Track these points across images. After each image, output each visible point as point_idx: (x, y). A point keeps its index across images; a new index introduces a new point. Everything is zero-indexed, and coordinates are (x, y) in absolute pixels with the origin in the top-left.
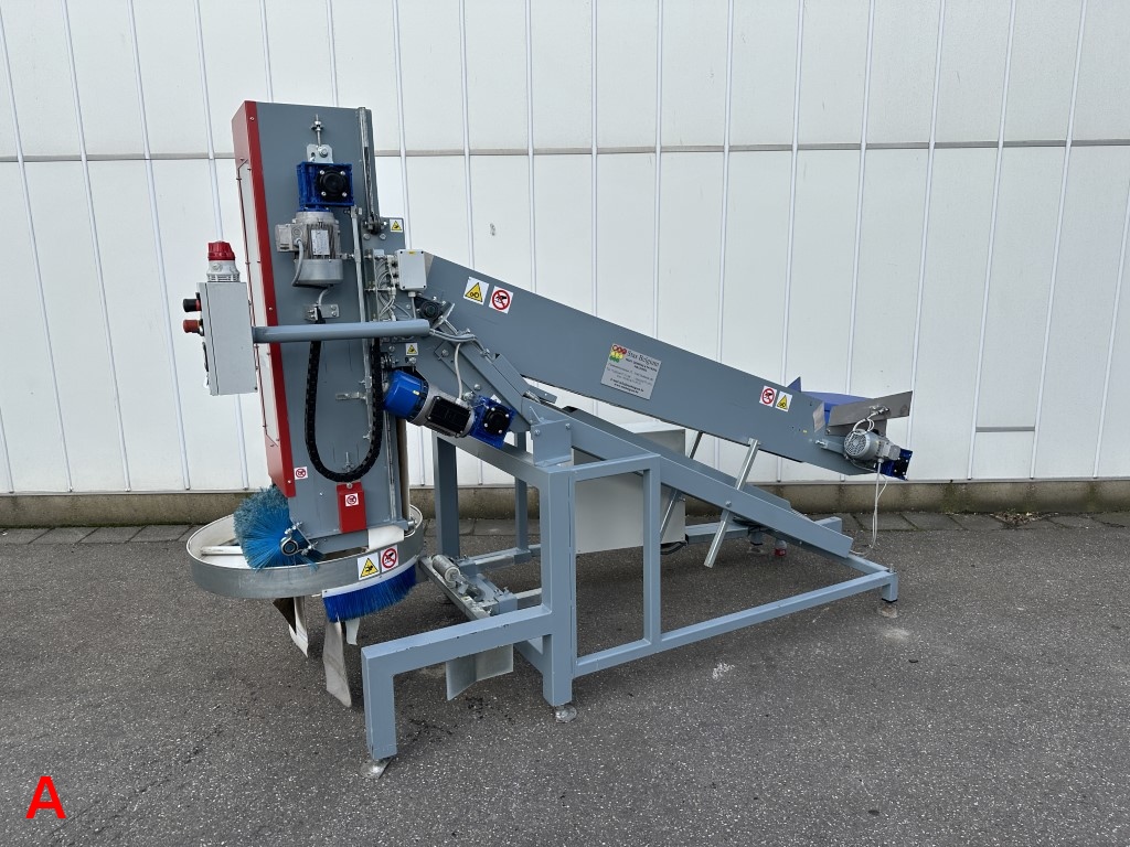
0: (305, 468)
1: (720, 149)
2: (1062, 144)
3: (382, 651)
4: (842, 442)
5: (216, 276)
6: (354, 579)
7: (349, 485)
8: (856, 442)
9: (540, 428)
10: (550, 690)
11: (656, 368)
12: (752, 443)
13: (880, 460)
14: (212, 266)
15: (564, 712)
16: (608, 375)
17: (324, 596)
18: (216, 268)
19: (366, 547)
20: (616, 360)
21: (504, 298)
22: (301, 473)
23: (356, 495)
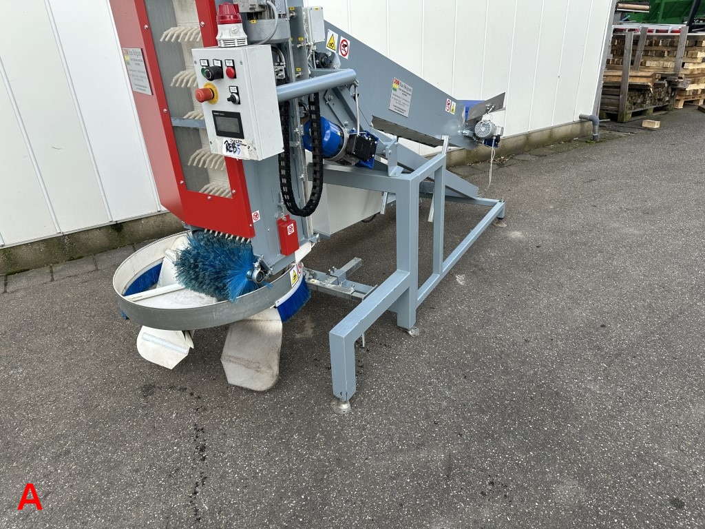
0: (258, 212)
3: (347, 329)
4: (472, 130)
5: (236, 41)
6: (290, 287)
7: (284, 218)
8: (483, 129)
9: (390, 149)
10: (408, 319)
11: (411, 93)
12: (446, 139)
13: (495, 138)
14: (230, 30)
15: (413, 330)
16: (393, 102)
17: (277, 305)
18: (235, 32)
19: (294, 262)
20: (395, 90)
21: (346, 46)
22: (256, 216)
23: (292, 225)
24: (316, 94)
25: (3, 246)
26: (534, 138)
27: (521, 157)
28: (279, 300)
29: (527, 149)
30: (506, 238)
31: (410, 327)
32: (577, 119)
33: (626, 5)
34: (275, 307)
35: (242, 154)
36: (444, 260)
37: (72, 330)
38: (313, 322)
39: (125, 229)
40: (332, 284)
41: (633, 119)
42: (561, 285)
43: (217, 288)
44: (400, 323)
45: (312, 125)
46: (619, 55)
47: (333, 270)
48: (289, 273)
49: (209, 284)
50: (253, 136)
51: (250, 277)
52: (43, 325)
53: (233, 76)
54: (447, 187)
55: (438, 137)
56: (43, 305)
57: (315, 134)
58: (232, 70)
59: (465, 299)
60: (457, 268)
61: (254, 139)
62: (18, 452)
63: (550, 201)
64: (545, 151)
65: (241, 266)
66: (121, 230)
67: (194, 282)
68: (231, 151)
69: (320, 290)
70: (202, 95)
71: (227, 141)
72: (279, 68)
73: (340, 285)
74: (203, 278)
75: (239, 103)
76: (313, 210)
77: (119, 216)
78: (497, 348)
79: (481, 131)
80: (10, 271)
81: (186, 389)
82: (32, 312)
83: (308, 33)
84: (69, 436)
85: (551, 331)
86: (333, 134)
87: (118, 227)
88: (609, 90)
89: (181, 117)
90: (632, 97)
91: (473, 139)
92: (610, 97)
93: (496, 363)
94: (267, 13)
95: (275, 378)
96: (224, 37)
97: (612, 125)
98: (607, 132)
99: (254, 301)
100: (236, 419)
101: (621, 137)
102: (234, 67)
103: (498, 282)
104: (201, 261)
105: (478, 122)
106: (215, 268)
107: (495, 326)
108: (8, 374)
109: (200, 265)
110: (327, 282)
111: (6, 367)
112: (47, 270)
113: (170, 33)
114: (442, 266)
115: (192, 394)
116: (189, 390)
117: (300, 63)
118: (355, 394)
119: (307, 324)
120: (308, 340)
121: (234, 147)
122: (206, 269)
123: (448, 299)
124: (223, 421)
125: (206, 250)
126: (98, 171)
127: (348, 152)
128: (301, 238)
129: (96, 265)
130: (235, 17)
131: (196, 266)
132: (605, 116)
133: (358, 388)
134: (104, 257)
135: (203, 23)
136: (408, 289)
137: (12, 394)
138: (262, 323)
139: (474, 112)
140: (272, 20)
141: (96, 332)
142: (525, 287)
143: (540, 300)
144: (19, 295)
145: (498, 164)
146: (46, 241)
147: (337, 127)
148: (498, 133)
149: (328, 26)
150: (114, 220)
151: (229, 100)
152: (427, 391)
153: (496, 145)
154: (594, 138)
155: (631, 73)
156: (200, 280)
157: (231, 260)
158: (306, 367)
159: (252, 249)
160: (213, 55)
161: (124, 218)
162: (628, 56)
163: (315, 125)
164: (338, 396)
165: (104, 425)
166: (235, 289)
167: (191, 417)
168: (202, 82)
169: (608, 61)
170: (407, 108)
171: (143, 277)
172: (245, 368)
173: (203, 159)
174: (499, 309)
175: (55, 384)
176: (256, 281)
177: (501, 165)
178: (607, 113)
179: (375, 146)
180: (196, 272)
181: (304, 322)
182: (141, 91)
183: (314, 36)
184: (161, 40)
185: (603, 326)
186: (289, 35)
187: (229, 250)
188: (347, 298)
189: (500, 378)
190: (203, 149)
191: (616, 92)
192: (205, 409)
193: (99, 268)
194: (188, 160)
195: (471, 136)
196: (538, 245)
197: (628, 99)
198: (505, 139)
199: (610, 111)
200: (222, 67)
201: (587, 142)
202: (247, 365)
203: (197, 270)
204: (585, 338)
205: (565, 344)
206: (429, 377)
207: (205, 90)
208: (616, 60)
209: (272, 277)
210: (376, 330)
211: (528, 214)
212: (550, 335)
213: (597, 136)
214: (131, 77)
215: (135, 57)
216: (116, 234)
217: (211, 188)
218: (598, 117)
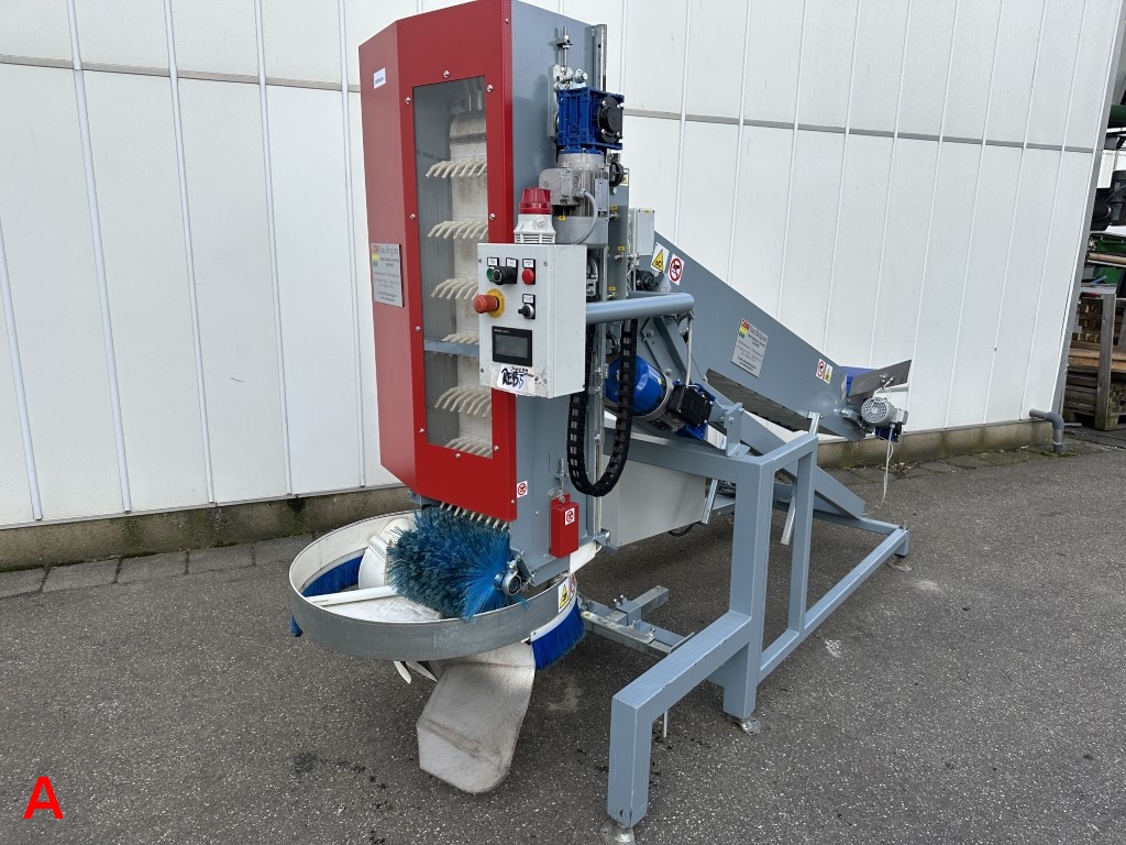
0: (526, 482)
1: (677, 117)
2: (936, 139)
3: (643, 696)
4: (857, 410)
5: (541, 236)
6: (556, 613)
7: (562, 498)
8: (875, 411)
9: (732, 415)
10: (742, 702)
11: (765, 343)
12: (815, 417)
13: (893, 426)
14: (535, 221)
15: (749, 723)
16: (737, 352)
17: (533, 638)
18: (541, 225)
19: (567, 571)
20: (743, 336)
21: (678, 267)
22: (523, 489)
23: (573, 510)
24: (634, 322)
25: (128, 512)
26: (956, 439)
27: (934, 467)
28: (537, 631)
29: (942, 454)
30: (910, 588)
31: (745, 717)
32: (1025, 416)
33: (1102, 256)
34: (528, 642)
35: (526, 388)
36: (808, 608)
37: (202, 652)
38: (580, 687)
39: (307, 509)
40: (618, 623)
41: (1122, 426)
42: (1008, 678)
43: (448, 595)
44: (728, 708)
45: (622, 365)
46: (1093, 329)
47: (620, 600)
48: (556, 588)
49: (437, 587)
50: (546, 363)
51: (500, 585)
52: (160, 639)
53: (530, 279)
54: (817, 493)
55: (802, 413)
56: (167, 608)
57: (626, 377)
58: (532, 273)
59: (840, 682)
60: (828, 627)
61: (546, 368)
62: (88, 835)
63: (984, 538)
64: (973, 461)
65: (489, 564)
66: (300, 509)
67: (412, 583)
68: (509, 384)
69: (597, 631)
70: (483, 303)
71: (506, 369)
72: (590, 281)
73: (632, 627)
74: (429, 577)
75: (534, 318)
76: (609, 489)
77: (302, 488)
78: (896, 771)
79: (871, 413)
80: (128, 551)
81: (364, 769)
82: (148, 617)
83: (632, 242)
84: (170, 821)
85: (993, 753)
86: (651, 382)
87: (297, 504)
88: (1077, 378)
89: (438, 339)
90: (1117, 393)
91: (858, 425)
92: (1081, 389)
93: (895, 798)
94: (581, 209)
95: (503, 773)
96: (525, 230)
97: (1086, 432)
98: (1078, 442)
99: (499, 625)
100: (440, 832)
101: (1101, 451)
102: (534, 269)
103: (898, 660)
104: (431, 551)
105: (865, 400)
106: (449, 563)
107: (892, 732)
108: (96, 708)
109: (428, 556)
110: (609, 620)
111: (94, 695)
112: (181, 557)
113: (443, 227)
114: (803, 619)
115: (372, 779)
116: (369, 772)
117: (615, 279)
118: (643, 819)
119: (569, 689)
120: (569, 716)
121: (515, 378)
122: (436, 564)
123: (811, 678)
124: (417, 832)
125: (440, 534)
126: (286, 418)
127: (670, 409)
128: (583, 535)
129: (254, 558)
130: (544, 206)
131: (421, 558)
132: (1072, 416)
133: (650, 811)
134: (268, 547)
135: (493, 215)
136: (747, 646)
137: (96, 740)
138: (501, 671)
139: (862, 384)
140: (589, 218)
141: (239, 659)
142: (946, 673)
143: (971, 698)
144: (134, 589)
145: (895, 473)
146: (190, 514)
147: (656, 373)
148: (899, 418)
149: (659, 239)
150: (295, 492)
151: (520, 312)
152: (770, 831)
153: (895, 439)
154: (1056, 449)
155: (1113, 356)
156: (424, 580)
157: (477, 554)
158: (563, 761)
159: (508, 540)
160: (506, 253)
161: (308, 491)
162: (1108, 331)
163: (626, 365)
164: (616, 816)
165: (227, 810)
166: (473, 600)
167: (367, 818)
168: (485, 287)
169: (1075, 336)
170: (758, 365)
171: (331, 573)
172: (454, 748)
173: (458, 400)
174: (900, 705)
175: (163, 732)
176: (507, 592)
177: (899, 474)
178: (1075, 414)
179: (710, 407)
180: (419, 567)
181: (564, 685)
182: (387, 302)
183: (639, 246)
184: (430, 235)
185: (1087, 757)
186: (605, 240)
187: (474, 536)
188: (642, 649)
189: (901, 825)
190: (459, 387)
191: (1092, 382)
192: (391, 808)
193: (257, 563)
194: (437, 399)
195: (855, 419)
196: (964, 606)
197: (1111, 395)
198: (908, 435)
199: (1082, 410)
200: (516, 269)
201: (1043, 454)
202: (459, 742)
203: (422, 563)
204: (1055, 773)
205: (1019, 779)
206: (775, 808)
207: (488, 298)
208: (1088, 335)
209: (533, 590)
210: (685, 716)
211: (946, 556)
212: (991, 761)
213: (1061, 446)
214: (375, 283)
215: (388, 256)
216: (293, 514)
217: (460, 444)
218: (1061, 416)
